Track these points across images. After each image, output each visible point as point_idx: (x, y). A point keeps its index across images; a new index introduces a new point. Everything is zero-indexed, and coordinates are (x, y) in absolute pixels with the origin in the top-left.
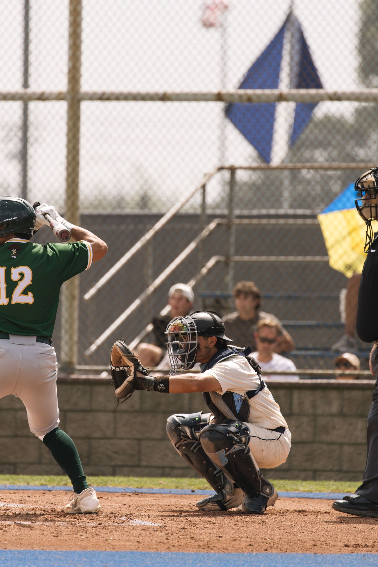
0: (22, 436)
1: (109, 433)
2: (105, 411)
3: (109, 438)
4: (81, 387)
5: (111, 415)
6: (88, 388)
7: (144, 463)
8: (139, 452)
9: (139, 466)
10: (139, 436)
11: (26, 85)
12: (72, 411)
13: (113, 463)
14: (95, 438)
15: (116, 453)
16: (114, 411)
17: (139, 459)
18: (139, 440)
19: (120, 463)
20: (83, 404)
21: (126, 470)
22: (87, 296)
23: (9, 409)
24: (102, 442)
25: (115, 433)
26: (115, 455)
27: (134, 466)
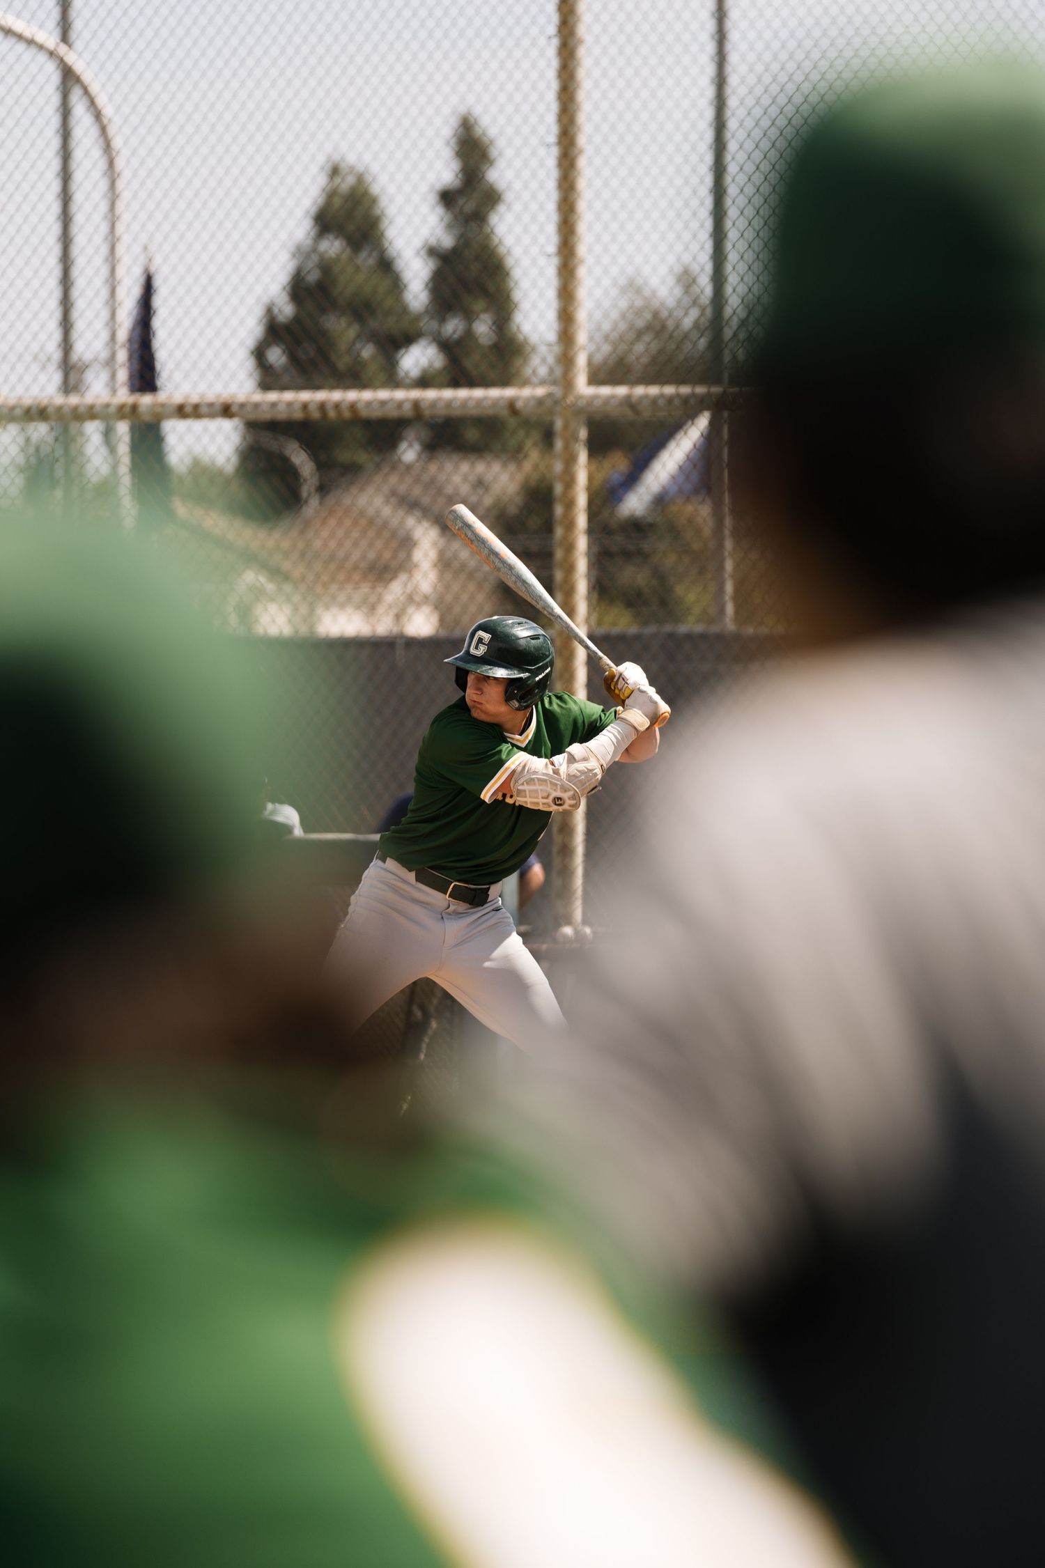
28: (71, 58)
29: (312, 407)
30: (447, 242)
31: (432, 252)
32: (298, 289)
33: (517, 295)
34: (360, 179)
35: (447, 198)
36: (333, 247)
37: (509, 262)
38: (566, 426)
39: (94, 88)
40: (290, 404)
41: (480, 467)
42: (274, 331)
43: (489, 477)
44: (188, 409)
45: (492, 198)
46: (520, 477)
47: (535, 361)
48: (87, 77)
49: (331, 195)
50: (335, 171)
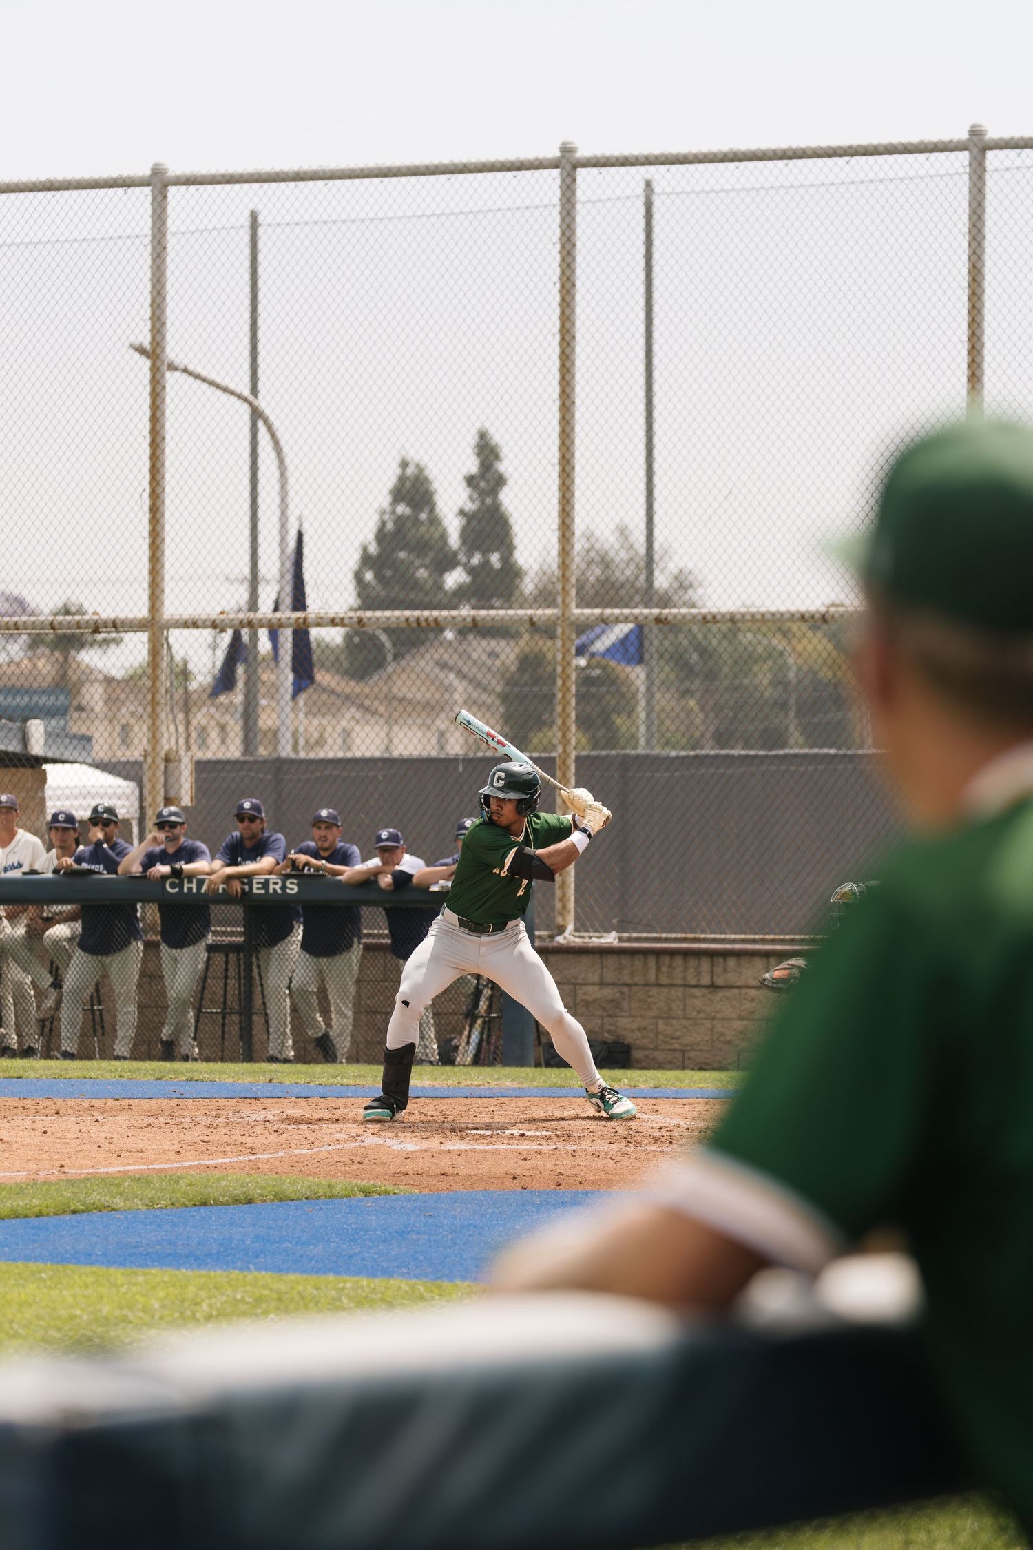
28: (256, 403)
29: (412, 619)
30: (471, 507)
31: (462, 512)
32: (381, 536)
33: (516, 541)
34: (420, 469)
35: (471, 481)
36: (401, 509)
37: (512, 521)
38: (563, 633)
39: (272, 418)
40: (398, 618)
41: (493, 643)
42: (367, 560)
43: (498, 650)
44: (337, 621)
45: (500, 481)
46: (517, 650)
47: (527, 580)
48: (268, 412)
49: (402, 479)
50: (404, 464)
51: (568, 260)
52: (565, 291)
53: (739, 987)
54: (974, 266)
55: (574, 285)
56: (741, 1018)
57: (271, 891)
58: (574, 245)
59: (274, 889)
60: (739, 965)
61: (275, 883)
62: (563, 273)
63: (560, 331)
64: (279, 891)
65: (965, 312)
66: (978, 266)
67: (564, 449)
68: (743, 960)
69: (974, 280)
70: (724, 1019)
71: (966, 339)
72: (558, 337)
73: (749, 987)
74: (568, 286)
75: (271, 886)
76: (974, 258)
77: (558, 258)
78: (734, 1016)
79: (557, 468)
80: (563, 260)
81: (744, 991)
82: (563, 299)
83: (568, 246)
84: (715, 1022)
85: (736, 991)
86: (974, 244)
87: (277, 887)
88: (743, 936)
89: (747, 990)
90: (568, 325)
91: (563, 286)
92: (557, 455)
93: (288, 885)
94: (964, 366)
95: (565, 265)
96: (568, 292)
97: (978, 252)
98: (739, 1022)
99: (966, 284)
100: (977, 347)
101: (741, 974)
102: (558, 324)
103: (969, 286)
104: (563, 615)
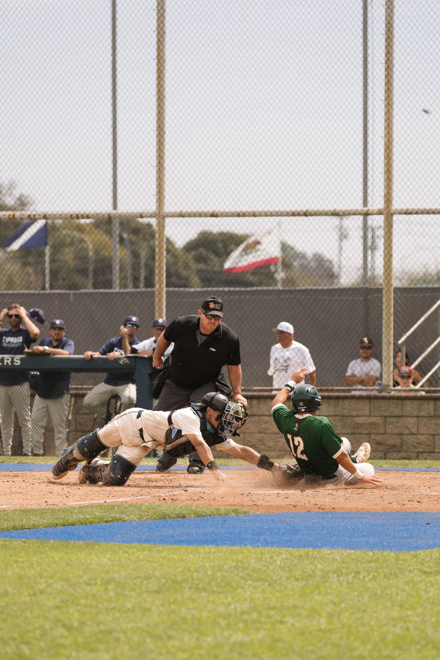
0: (357, 433)
1: (414, 431)
2: (411, 416)
3: (414, 434)
4: (395, 401)
5: (415, 419)
6: (400, 402)
7: (437, 450)
8: (434, 443)
9: (434, 452)
10: (433, 433)
11: (365, 202)
12: (390, 417)
13: (417, 451)
14: (404, 434)
15: (419, 444)
16: (417, 417)
17: (434, 448)
18: (434, 435)
19: (421, 450)
20: (397, 412)
21: (425, 455)
22: (400, 342)
23: (349, 416)
24: (410, 437)
25: (418, 430)
26: (418, 445)
27: (431, 452)
51: (162, 18)
52: (160, 36)
53: (259, 416)
54: (389, 23)
55: (164, 33)
56: (260, 432)
57: (5, 364)
58: (165, 11)
59: (7, 363)
60: (259, 403)
61: (8, 359)
62: (159, 26)
63: (157, 58)
64: (10, 364)
65: (384, 47)
66: (391, 22)
67: (160, 122)
68: (261, 401)
69: (389, 30)
70: (250, 433)
71: (384, 62)
72: (156, 61)
73: (264, 415)
74: (161, 33)
75: (5, 361)
76: (389, 18)
77: (156, 18)
78: (256, 431)
79: (156, 132)
80: (159, 19)
81: (261, 418)
82: (159, 40)
83: (161, 11)
84: (246, 435)
85: (257, 418)
86: (389, 11)
87: (9, 362)
88: (260, 388)
89: (263, 417)
90: (161, 54)
91: (159, 33)
92: (156, 125)
93: (15, 360)
94: (383, 77)
95: (160, 22)
96: (162, 36)
97: (391, 15)
98: (259, 435)
99: (384, 32)
100: (391, 66)
101: (260, 408)
102: (156, 54)
103: (386, 33)
104: (159, 213)
